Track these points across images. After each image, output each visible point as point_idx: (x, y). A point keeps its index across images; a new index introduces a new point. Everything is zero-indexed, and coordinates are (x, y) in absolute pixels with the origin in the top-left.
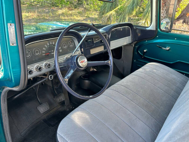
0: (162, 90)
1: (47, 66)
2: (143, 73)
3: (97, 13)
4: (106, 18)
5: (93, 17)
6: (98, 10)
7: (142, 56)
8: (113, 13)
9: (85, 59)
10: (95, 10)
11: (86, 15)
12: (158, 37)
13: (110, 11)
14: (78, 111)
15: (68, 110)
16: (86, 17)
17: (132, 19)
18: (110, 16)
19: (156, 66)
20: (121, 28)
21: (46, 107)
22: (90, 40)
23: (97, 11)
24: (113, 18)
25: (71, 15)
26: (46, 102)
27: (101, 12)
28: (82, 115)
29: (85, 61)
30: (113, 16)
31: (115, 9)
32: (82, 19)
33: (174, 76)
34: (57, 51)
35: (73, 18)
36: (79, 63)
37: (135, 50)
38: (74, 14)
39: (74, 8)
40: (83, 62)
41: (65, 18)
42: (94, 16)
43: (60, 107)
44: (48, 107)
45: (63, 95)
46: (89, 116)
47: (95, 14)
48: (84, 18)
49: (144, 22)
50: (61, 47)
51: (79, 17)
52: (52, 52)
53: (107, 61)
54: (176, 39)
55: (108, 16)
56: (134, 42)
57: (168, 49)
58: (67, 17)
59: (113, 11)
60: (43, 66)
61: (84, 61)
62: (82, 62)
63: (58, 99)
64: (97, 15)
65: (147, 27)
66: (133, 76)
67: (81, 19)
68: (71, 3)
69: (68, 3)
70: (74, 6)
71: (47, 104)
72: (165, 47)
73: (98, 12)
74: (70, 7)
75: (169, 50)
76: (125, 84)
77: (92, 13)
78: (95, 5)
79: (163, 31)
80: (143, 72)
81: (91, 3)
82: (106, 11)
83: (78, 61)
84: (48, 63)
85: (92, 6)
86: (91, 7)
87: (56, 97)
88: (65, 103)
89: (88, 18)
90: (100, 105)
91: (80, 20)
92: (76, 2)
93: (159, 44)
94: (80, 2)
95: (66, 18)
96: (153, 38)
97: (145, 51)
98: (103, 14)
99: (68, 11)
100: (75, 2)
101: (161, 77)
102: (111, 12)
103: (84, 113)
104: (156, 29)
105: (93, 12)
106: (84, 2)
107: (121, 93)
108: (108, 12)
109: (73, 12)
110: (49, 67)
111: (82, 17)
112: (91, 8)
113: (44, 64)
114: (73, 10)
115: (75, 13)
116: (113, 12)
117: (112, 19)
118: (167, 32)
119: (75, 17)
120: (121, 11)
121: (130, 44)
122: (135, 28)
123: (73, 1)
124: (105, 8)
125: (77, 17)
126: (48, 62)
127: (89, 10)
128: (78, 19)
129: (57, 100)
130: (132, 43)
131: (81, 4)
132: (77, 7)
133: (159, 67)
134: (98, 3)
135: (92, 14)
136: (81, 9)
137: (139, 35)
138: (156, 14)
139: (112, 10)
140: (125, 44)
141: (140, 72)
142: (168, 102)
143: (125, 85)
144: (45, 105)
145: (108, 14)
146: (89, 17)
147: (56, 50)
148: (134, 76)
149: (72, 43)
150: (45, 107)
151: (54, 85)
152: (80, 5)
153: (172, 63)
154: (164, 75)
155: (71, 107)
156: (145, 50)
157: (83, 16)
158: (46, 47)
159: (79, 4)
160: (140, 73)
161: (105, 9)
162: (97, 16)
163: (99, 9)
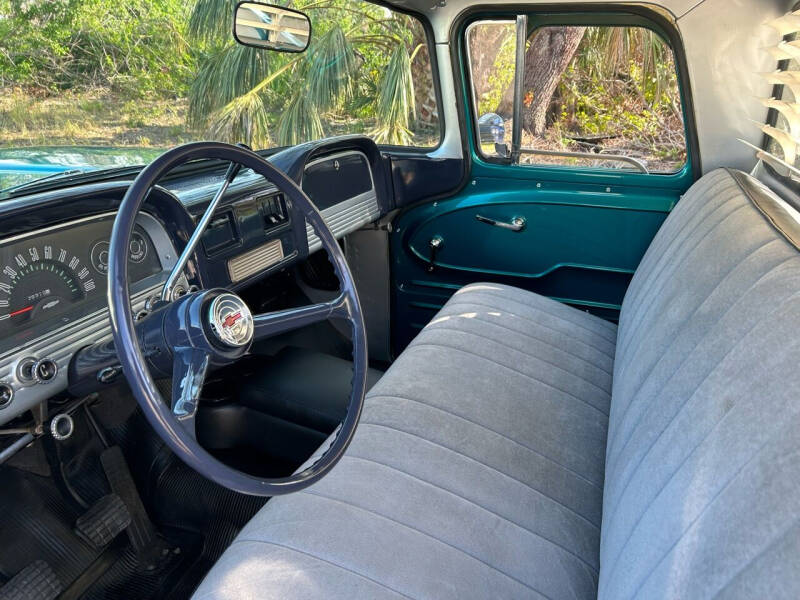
0: (545, 385)
1: (35, 371)
2: (457, 329)
3: (174, 105)
4: (228, 125)
5: (162, 125)
6: (180, 95)
7: (429, 265)
8: (253, 102)
9: (242, 305)
10: (164, 92)
11: (126, 118)
12: (474, 182)
13: (236, 96)
14: (243, 557)
15: (151, 568)
16: (129, 124)
17: (335, 127)
18: (241, 118)
19: (491, 294)
20: (333, 161)
21: (44, 584)
22: (222, 221)
23: (174, 98)
24: (255, 126)
25: (49, 119)
26: (38, 562)
27: (197, 100)
28: (271, 572)
29: (242, 314)
30: (255, 114)
31: (255, 86)
32: (106, 133)
33: (563, 324)
34: (124, 288)
35: (62, 134)
36: (218, 331)
37: (398, 245)
38: (65, 117)
39: (58, 86)
40: (236, 325)
41: (22, 136)
42: (164, 118)
43: (105, 565)
44: (52, 582)
45: (117, 501)
46: (304, 568)
47: (168, 111)
48: (118, 129)
49: (386, 132)
50: (90, 268)
51: (91, 127)
52: (47, 296)
53: (335, 301)
54: (539, 185)
55: (234, 115)
56: (389, 211)
57: (517, 224)
58: (30, 128)
59: (250, 93)
60: (13, 375)
61: (238, 316)
62: (229, 322)
63: (98, 530)
64: (180, 114)
65: (432, 150)
66: (426, 350)
67: (104, 136)
68: (40, 67)
69: (25, 65)
70: (59, 80)
71: (42, 572)
72: (508, 220)
73: (178, 100)
74: (35, 85)
75: (522, 229)
76: (410, 386)
77: (154, 108)
78: (160, 70)
79: (490, 160)
80: (457, 326)
81: (140, 66)
82: (221, 95)
83: (213, 319)
84: (35, 355)
85: (148, 77)
86: (142, 81)
87: (82, 523)
88: (133, 539)
89: (138, 129)
90: (339, 503)
91: (100, 139)
92: (65, 60)
93: (483, 210)
94: (83, 62)
95: (25, 134)
96: (459, 189)
97: (435, 243)
98: (208, 109)
99: (31, 104)
100: (58, 62)
101: (524, 334)
102: (243, 100)
103: (279, 562)
104: (465, 153)
105: (159, 103)
106: (105, 61)
107: (405, 428)
108: (229, 99)
109: (58, 107)
110: (47, 378)
111: (105, 125)
112: (143, 85)
113: (14, 366)
114: (55, 96)
115: (67, 111)
116: (250, 99)
117: (252, 126)
118: (507, 162)
119: (73, 128)
120: (280, 93)
121: (375, 222)
122: (385, 157)
123: (49, 58)
124: (213, 83)
125: (81, 125)
126: (35, 351)
127: (137, 97)
128: (90, 136)
129: (91, 536)
130: (382, 216)
131: (90, 70)
132: (73, 83)
133: (505, 298)
134: (172, 64)
135: (152, 112)
136: (94, 94)
137: (409, 179)
138: (456, 95)
139: (247, 92)
140: (359, 223)
141: (449, 328)
142: (579, 427)
143: (410, 390)
144: (34, 574)
145: (232, 109)
146: (140, 125)
147: (117, 281)
148: (430, 347)
149: (137, 240)
150: (34, 588)
151: (62, 464)
152: (89, 72)
153: (540, 275)
154: (532, 323)
155: (166, 552)
156: (436, 239)
157: (110, 120)
158: (13, 274)
159: (82, 69)
160: (449, 331)
161: (211, 88)
162: (178, 121)
163: (182, 88)
